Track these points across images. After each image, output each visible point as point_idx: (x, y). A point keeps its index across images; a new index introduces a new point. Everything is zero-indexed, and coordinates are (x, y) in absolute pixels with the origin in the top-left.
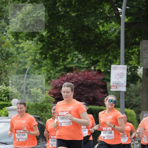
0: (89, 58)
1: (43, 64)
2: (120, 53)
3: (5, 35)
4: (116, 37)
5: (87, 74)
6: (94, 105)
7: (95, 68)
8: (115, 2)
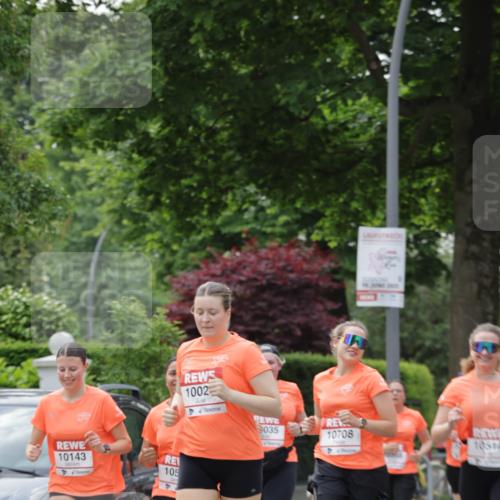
0: (289, 207)
1: (147, 224)
2: (385, 191)
3: (28, 132)
4: (372, 141)
5: (284, 256)
6: (306, 351)
7: (308, 235)
8: (369, 33)
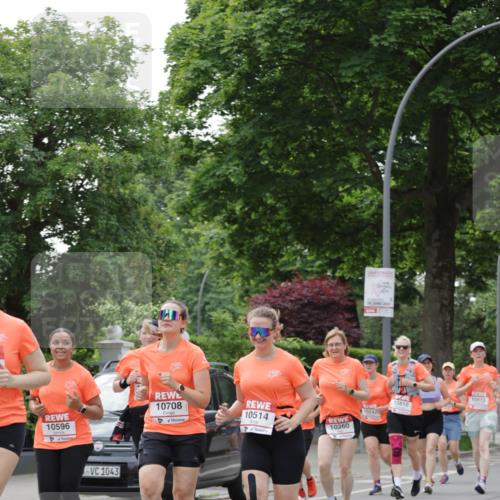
0: (322, 256)
1: (234, 266)
2: (381, 246)
3: (163, 211)
5: (318, 285)
7: (334, 273)
8: (371, 150)
